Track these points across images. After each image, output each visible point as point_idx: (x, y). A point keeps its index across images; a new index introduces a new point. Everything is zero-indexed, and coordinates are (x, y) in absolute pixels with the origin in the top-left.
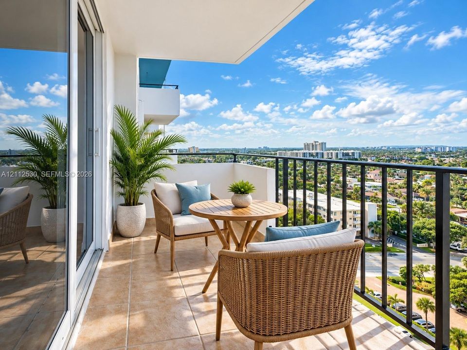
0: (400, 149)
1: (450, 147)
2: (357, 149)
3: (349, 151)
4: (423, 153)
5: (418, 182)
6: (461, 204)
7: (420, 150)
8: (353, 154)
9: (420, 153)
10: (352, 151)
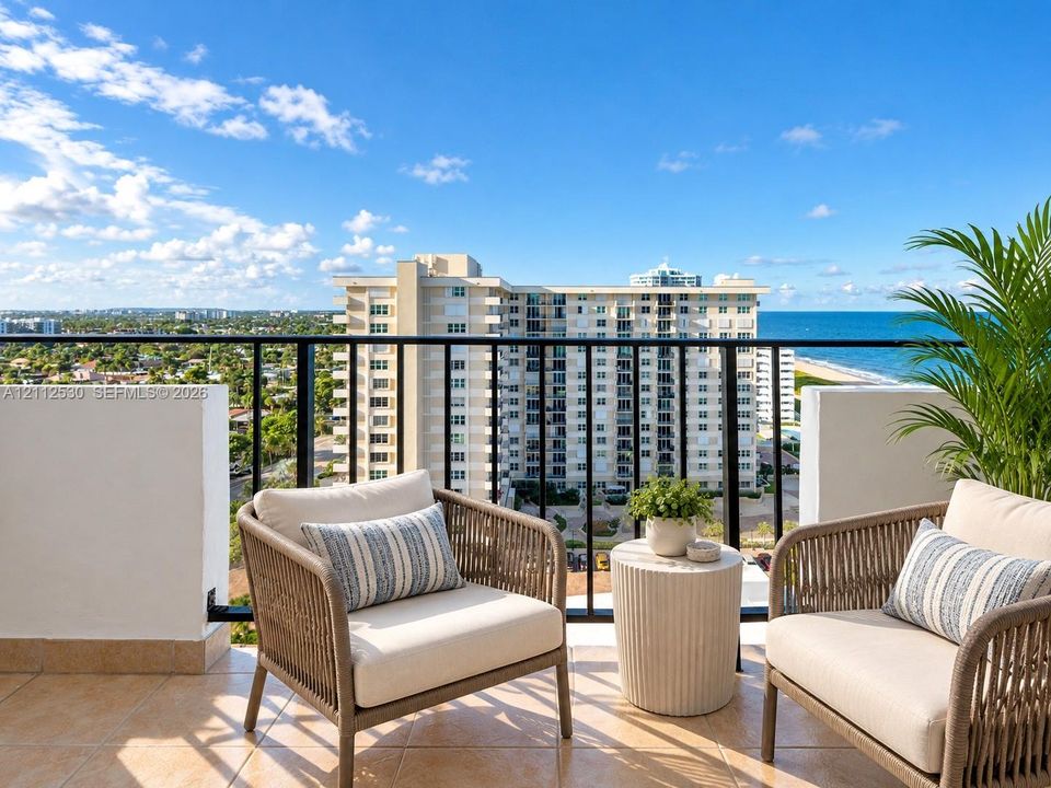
0: (148, 314)
1: (228, 312)
2: (53, 315)
3: (29, 321)
4: (188, 321)
5: (177, 374)
6: (239, 402)
7: (183, 317)
8: (40, 327)
9: (182, 321)
10: (37, 320)
